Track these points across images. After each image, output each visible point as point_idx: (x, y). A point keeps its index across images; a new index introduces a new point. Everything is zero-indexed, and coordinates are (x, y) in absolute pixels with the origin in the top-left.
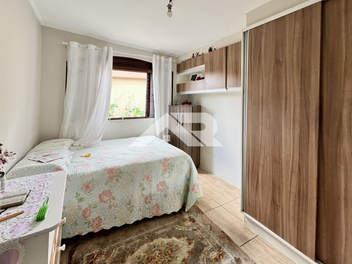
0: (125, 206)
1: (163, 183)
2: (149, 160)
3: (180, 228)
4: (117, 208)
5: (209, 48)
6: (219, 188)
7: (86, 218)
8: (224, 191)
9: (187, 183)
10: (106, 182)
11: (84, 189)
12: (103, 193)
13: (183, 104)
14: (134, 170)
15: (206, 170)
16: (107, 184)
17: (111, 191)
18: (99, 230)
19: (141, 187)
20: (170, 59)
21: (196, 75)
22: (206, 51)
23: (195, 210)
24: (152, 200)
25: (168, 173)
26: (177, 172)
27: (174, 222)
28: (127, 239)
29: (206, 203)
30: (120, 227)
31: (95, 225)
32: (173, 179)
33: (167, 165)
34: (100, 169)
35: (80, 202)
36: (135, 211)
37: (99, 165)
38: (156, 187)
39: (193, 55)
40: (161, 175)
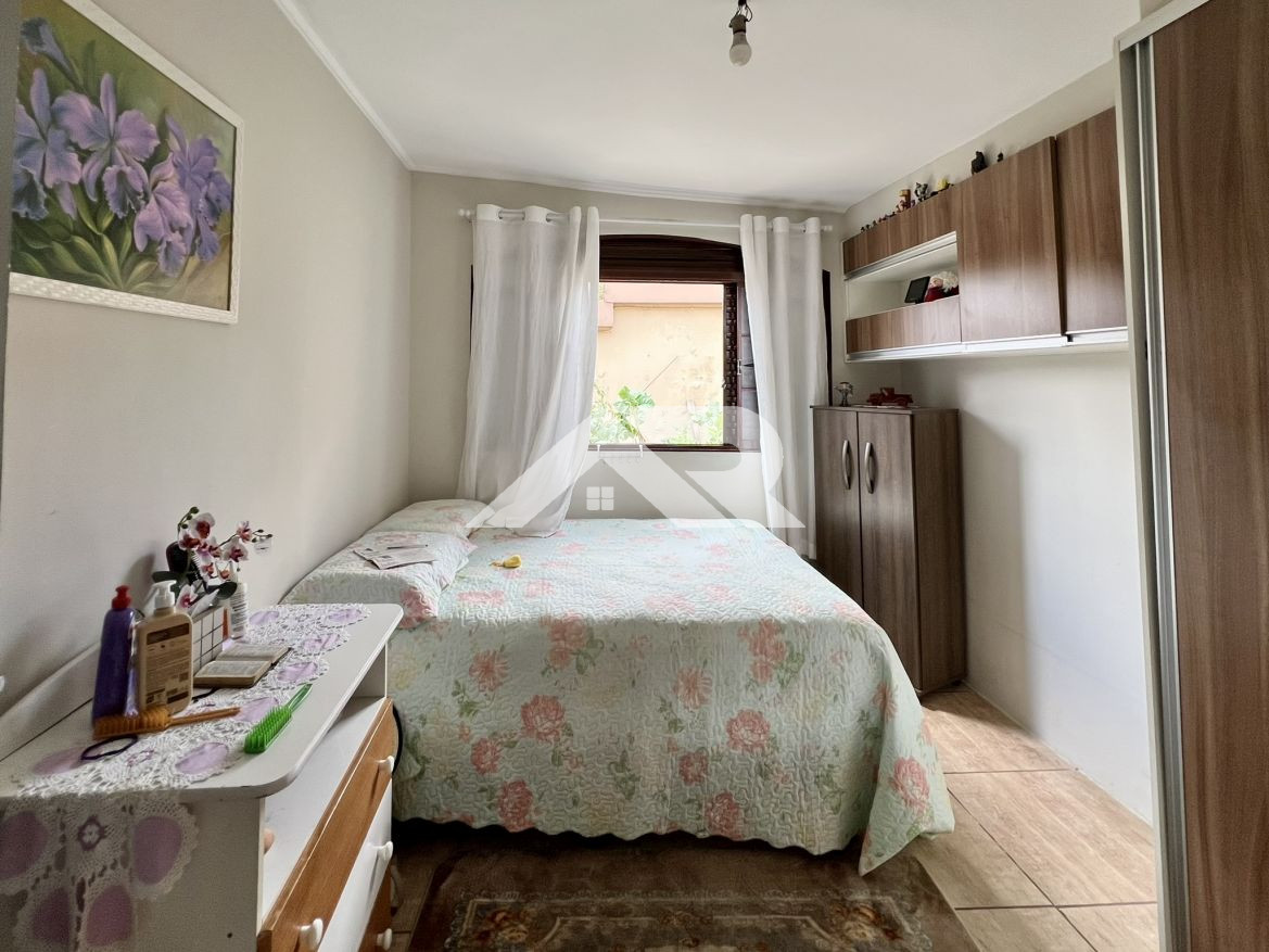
0: (606, 771)
1: (754, 720)
2: (699, 616)
3: (821, 936)
4: (581, 769)
5: (975, 157)
6: (1056, 814)
7: (483, 772)
8: (1086, 836)
9: (870, 744)
10: (544, 665)
11: (477, 673)
12: (535, 701)
13: (876, 400)
14: (639, 642)
15: (995, 705)
16: (547, 673)
17: (561, 702)
18: (522, 829)
19: (665, 713)
20: (812, 225)
21: (928, 278)
22: (962, 171)
23: (907, 881)
24: (707, 774)
25: (775, 681)
26: (819, 689)
27: (801, 900)
28: (609, 896)
29: (971, 868)
30: (590, 838)
31: (511, 806)
32: (797, 714)
33: (772, 651)
34: (528, 616)
35: (465, 714)
36: (642, 797)
37: (528, 601)
38: (723, 728)
39: (908, 195)
40: (747, 687)
